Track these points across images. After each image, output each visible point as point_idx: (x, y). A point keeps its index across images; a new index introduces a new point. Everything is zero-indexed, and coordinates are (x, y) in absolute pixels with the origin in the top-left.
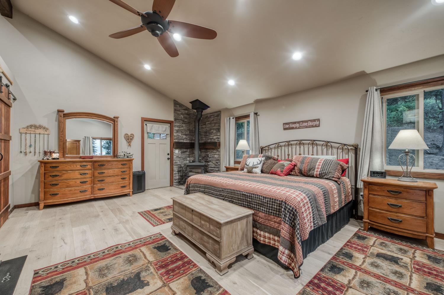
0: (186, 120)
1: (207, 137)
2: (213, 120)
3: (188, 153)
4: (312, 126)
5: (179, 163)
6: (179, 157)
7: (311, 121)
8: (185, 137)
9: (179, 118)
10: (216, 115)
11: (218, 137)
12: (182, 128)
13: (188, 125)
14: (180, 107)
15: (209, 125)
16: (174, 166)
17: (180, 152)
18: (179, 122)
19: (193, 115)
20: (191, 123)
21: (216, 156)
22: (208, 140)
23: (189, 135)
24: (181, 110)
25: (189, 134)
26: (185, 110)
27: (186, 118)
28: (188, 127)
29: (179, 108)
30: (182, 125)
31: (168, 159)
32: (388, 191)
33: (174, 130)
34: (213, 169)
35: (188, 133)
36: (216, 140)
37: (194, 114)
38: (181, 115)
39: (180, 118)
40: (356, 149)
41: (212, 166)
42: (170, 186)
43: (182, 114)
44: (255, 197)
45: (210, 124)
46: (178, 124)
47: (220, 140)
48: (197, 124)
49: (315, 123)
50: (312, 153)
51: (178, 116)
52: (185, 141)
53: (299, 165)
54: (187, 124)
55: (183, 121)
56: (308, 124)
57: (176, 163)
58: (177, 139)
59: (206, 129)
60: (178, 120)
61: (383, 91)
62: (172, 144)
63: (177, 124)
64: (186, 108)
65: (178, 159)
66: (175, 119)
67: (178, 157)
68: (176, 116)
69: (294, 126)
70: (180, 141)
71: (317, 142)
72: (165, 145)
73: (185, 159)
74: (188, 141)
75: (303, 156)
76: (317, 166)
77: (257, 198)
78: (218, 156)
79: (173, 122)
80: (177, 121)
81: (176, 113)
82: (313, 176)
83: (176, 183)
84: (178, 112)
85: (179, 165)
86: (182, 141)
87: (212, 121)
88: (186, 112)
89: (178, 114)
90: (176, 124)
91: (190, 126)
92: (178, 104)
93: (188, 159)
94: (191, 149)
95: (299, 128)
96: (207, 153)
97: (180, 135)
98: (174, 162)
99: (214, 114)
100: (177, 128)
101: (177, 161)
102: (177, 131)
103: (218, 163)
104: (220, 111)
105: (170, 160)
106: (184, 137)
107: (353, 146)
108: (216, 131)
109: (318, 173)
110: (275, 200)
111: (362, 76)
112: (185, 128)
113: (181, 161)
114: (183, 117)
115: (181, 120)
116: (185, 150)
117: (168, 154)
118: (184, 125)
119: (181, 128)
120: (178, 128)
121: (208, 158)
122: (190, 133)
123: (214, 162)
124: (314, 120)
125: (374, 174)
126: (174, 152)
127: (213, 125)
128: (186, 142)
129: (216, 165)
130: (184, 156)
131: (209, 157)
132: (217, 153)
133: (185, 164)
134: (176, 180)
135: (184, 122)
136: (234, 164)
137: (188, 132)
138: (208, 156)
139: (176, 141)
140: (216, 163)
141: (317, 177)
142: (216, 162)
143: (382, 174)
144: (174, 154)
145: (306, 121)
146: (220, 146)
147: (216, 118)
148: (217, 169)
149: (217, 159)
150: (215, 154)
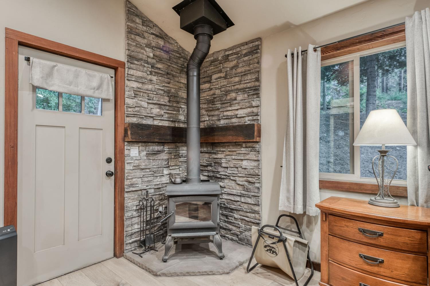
0: (159, 66)
1: (216, 113)
2: (236, 67)
3: (164, 156)
5: (140, 186)
6: (143, 167)
8: (158, 110)
9: (141, 56)
10: (244, 52)
11: (255, 110)
12: (150, 87)
13: (166, 80)
14: (143, 25)
15: (224, 82)
16: (126, 195)
17: (144, 153)
18: (141, 68)
19: (178, 55)
20: (173, 76)
21: (245, 163)
22: (219, 120)
23: (167, 108)
24: (146, 35)
25: (168, 104)
26: (157, 36)
27: (160, 60)
28: (166, 85)
29: (141, 26)
30: (149, 77)
31: (109, 174)
33: (127, 89)
34: (238, 199)
35: (165, 100)
36: (247, 119)
37: (180, 54)
38: (147, 49)
39: (144, 57)
41: (234, 192)
42: (115, 255)
43: (149, 46)
45: (225, 78)
46: (139, 74)
47: (259, 118)
48: (195, 74)
51: (139, 50)
52: (156, 123)
54: (162, 75)
55: (153, 67)
57: (132, 185)
58: (134, 116)
59: (212, 92)
60: (138, 60)
62: (121, 131)
63: (135, 71)
64: (159, 31)
65: (139, 173)
66: (131, 58)
67: (137, 167)
68: (133, 48)
70: (144, 122)
72: (101, 132)
73: (155, 174)
74: (166, 124)
78: (256, 164)
79: (123, 64)
80: (136, 62)
81: (134, 40)
83: (133, 245)
84: (138, 39)
85: (141, 190)
86: (149, 122)
87: (232, 68)
88: (161, 43)
89: (139, 45)
90: (132, 72)
91: (169, 83)
92: (137, 16)
93: (166, 172)
94: (172, 146)
96: (216, 157)
97: (145, 105)
98: (127, 182)
99: (238, 49)
100: (135, 85)
101: (134, 180)
102: (137, 93)
103: (254, 183)
104: (259, 39)
105: (113, 177)
106: (156, 111)
108: (246, 95)
112: (157, 87)
113: (146, 179)
114: (151, 55)
115: (148, 63)
116: (156, 148)
117: (109, 161)
118: (154, 78)
119: (146, 87)
120: (140, 85)
121: (220, 169)
122: (169, 101)
123: (241, 179)
126: (126, 152)
127: (237, 79)
128: (160, 124)
129: (247, 190)
130: (153, 164)
131: (224, 165)
132: (252, 156)
133: (156, 187)
134: (133, 236)
135: (154, 71)
136: (320, 189)
137: (166, 99)
138: (220, 164)
139: (134, 120)
140: (246, 183)
142: (249, 182)
144: (127, 160)
146: (259, 136)
147: (246, 58)
148: (249, 201)
149: (252, 172)
150: (243, 158)
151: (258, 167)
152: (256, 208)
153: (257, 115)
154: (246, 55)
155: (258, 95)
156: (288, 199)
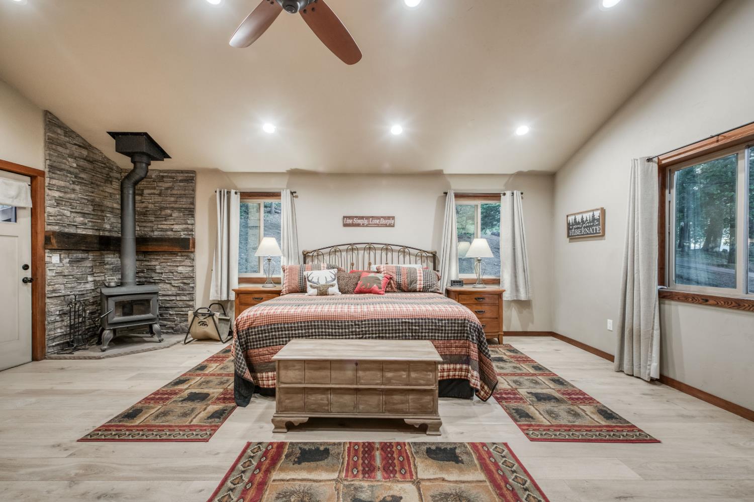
0: (82, 175)
1: (149, 224)
2: (171, 188)
3: (88, 264)
4: (386, 226)
5: (63, 292)
6: (66, 274)
7: (384, 218)
8: (82, 219)
9: (63, 166)
10: (180, 178)
11: (190, 227)
12: (73, 196)
13: (90, 189)
14: (65, 136)
15: (159, 199)
16: (47, 301)
17: (68, 260)
18: (64, 178)
19: (103, 165)
20: (97, 185)
21: (180, 269)
22: (153, 231)
23: (91, 216)
24: (68, 145)
25: (92, 213)
26: (80, 146)
27: (84, 170)
28: (90, 194)
29: (63, 137)
30: (72, 186)
31: (25, 281)
32: (476, 299)
33: (47, 198)
34: (174, 298)
35: (89, 209)
36: (182, 233)
37: (105, 164)
38: (70, 159)
39: (67, 167)
40: (434, 257)
41: (170, 293)
42: (35, 358)
43: (71, 156)
45: (160, 195)
46: (62, 183)
47: (193, 233)
48: (131, 192)
49: (388, 222)
50: (385, 262)
51: (61, 160)
52: (80, 231)
53: (395, 277)
54: (86, 185)
55: (76, 177)
56: (379, 222)
57: (54, 291)
58: (57, 224)
59: (144, 205)
60: (61, 170)
61: (458, 196)
62: (41, 239)
63: (57, 181)
64: (82, 141)
65: (61, 280)
66: (53, 168)
67: (60, 274)
68: (54, 159)
69: (360, 221)
70: (66, 230)
71: (393, 247)
72: (16, 238)
73: (79, 280)
74: (90, 232)
75: (391, 265)
76: (418, 278)
78: (190, 269)
79: (42, 174)
80: (58, 172)
81: (55, 150)
83: (55, 348)
84: (60, 149)
85: (64, 296)
86: (72, 230)
87: (167, 189)
88: (85, 153)
89: (60, 155)
90: (54, 182)
91: (93, 193)
92: (60, 127)
93: (90, 279)
94: (98, 253)
95: (367, 226)
96: (149, 264)
97: (68, 214)
98: (48, 288)
99: (174, 175)
100: (57, 194)
101: (57, 286)
102: (59, 202)
103: (189, 284)
104: (194, 172)
105: (30, 284)
106: (79, 219)
107: (432, 253)
108: (181, 214)
109: (422, 286)
110: (455, 320)
111: (437, 174)
112: (80, 196)
113: (70, 286)
114: (75, 165)
115: (70, 173)
116: (80, 255)
117: (26, 267)
118: (77, 188)
119: (68, 196)
120: (62, 195)
121: (154, 275)
122: (94, 210)
123: (177, 282)
124: (389, 218)
125: (454, 283)
126: (47, 259)
127: (172, 199)
128: (84, 233)
129: (182, 290)
130: (77, 272)
131: (158, 271)
132: (187, 262)
133: (80, 293)
134: (56, 340)
135: (78, 181)
136: (239, 283)
137: (91, 208)
138: (154, 271)
139: (56, 228)
140: (182, 285)
141: (420, 291)
142: (184, 283)
143: (460, 283)
144: (48, 267)
145: (378, 218)
146: (194, 247)
147: (182, 184)
148: (184, 298)
149: (187, 275)
150: (178, 264)
151: (193, 271)
152: (191, 303)
153: (192, 231)
154: (181, 181)
155: (193, 216)
156: (217, 291)
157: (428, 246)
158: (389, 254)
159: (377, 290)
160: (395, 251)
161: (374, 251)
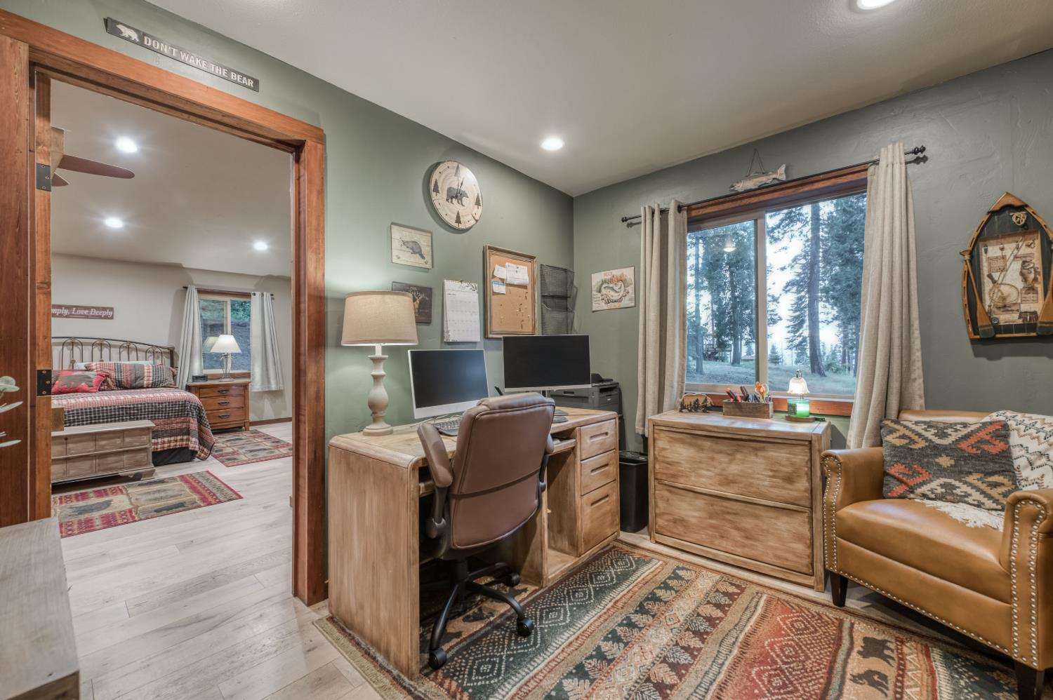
4: (100, 317)
7: (97, 309)
32: (219, 391)
40: (172, 353)
44: (145, 407)
49: (105, 313)
50: (99, 359)
53: (113, 374)
56: (89, 313)
71: (111, 342)
75: (108, 362)
76: (146, 374)
77: (148, 406)
82: (142, 387)
95: (67, 317)
107: (168, 349)
109: (151, 382)
111: (177, 267)
124: (104, 309)
125: (196, 378)
141: (148, 387)
143: (204, 378)
145: (89, 308)
157: (164, 341)
158: (106, 351)
159: (88, 388)
160: (115, 346)
161: (80, 347)
